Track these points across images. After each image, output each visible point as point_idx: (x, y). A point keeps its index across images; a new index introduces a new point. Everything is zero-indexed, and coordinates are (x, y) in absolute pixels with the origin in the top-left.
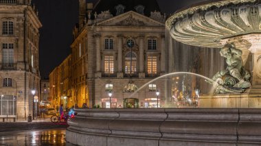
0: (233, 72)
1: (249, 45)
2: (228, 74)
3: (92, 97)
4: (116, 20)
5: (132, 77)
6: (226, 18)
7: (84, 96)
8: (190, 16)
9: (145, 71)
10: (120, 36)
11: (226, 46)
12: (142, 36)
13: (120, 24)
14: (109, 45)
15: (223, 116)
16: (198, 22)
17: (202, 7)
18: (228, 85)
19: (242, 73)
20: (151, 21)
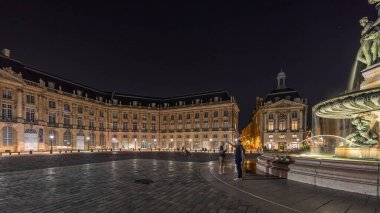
0: (363, 135)
1: (376, 117)
2: (359, 135)
3: (262, 142)
4: (274, 105)
5: (284, 132)
6: (360, 103)
7: (258, 140)
8: (331, 104)
9: (291, 128)
10: (277, 112)
11: (357, 118)
12: (289, 111)
13: (277, 107)
14: (271, 117)
15: (364, 167)
16: (337, 106)
17: (341, 98)
18: (358, 142)
19: (370, 134)
20: (295, 103)
